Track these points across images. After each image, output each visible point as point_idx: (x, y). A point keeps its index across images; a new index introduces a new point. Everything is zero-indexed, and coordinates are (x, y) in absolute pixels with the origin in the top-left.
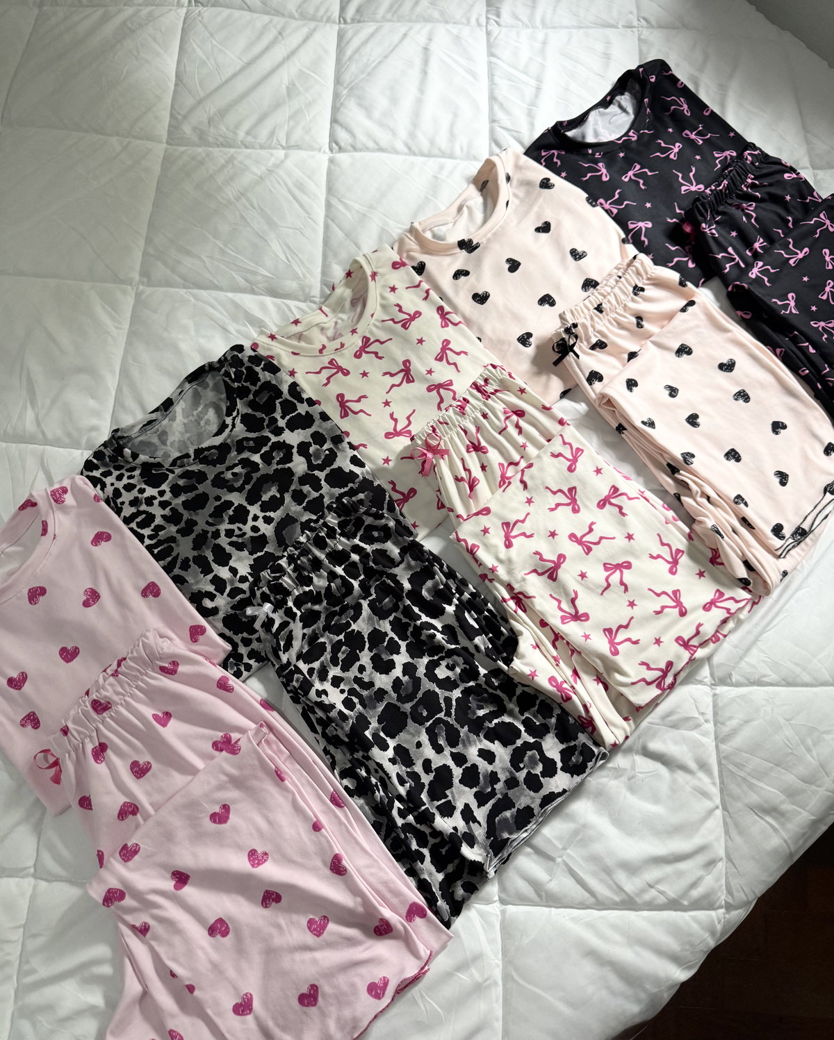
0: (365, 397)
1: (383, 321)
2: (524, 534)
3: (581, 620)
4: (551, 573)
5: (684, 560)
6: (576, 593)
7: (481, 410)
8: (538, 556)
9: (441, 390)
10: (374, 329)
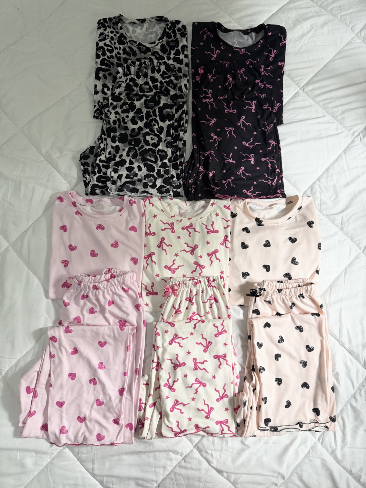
0: (171, 246)
1: (203, 223)
2: (179, 344)
3: (171, 390)
4: (176, 366)
5: (226, 400)
6: (178, 380)
7: (203, 289)
8: (176, 356)
9: (198, 267)
10: (197, 224)
